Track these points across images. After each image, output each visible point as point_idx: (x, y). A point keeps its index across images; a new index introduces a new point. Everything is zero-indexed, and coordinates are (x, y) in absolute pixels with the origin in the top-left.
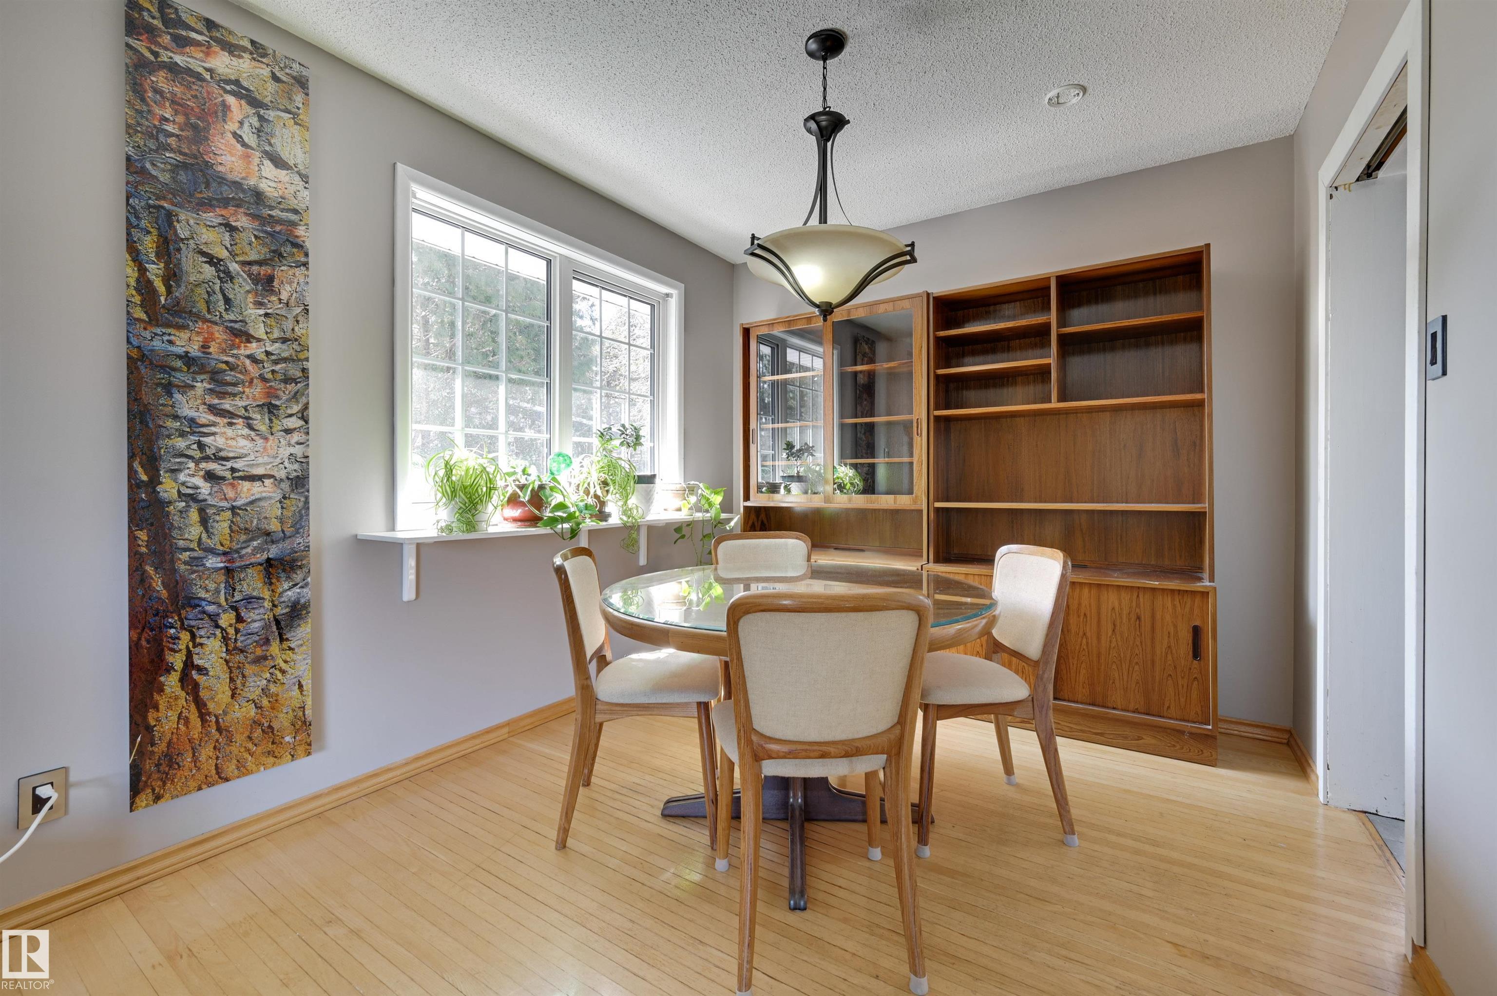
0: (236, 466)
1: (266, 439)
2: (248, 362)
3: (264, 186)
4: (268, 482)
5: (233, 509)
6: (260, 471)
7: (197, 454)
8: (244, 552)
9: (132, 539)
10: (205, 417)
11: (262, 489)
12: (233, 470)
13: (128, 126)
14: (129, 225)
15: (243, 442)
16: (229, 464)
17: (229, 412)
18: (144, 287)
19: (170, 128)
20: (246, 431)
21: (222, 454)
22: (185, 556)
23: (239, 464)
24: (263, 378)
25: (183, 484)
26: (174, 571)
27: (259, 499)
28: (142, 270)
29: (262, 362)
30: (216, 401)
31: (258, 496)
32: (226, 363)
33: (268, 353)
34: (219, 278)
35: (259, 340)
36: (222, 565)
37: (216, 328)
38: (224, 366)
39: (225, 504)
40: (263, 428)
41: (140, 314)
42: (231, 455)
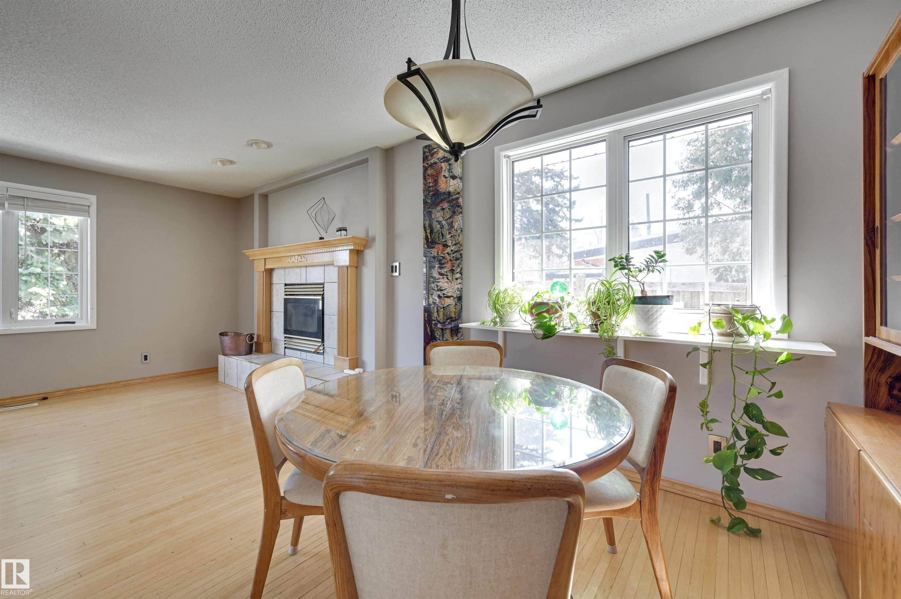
0: (444, 293)
1: (451, 282)
2: (447, 255)
3: (451, 189)
4: (452, 298)
5: (444, 307)
6: (449, 294)
7: (436, 289)
8: (446, 323)
9: (424, 315)
10: (437, 276)
11: (450, 301)
12: (444, 294)
13: (424, 190)
14: (424, 220)
15: (446, 284)
16: (443, 292)
17: (443, 274)
18: (427, 238)
19: (431, 185)
20: (447, 280)
21: (441, 289)
22: (434, 322)
23: (445, 292)
24: (451, 260)
25: (433, 299)
26: (432, 327)
27: (449, 305)
28: (426, 232)
29: (450, 254)
30: (440, 271)
31: (449, 304)
32: (442, 257)
33: (452, 250)
34: (441, 228)
35: (450, 246)
36: (441, 327)
37: (440, 245)
38: (442, 258)
39: (442, 306)
40: (450, 278)
41: (426, 247)
42: (443, 289)
